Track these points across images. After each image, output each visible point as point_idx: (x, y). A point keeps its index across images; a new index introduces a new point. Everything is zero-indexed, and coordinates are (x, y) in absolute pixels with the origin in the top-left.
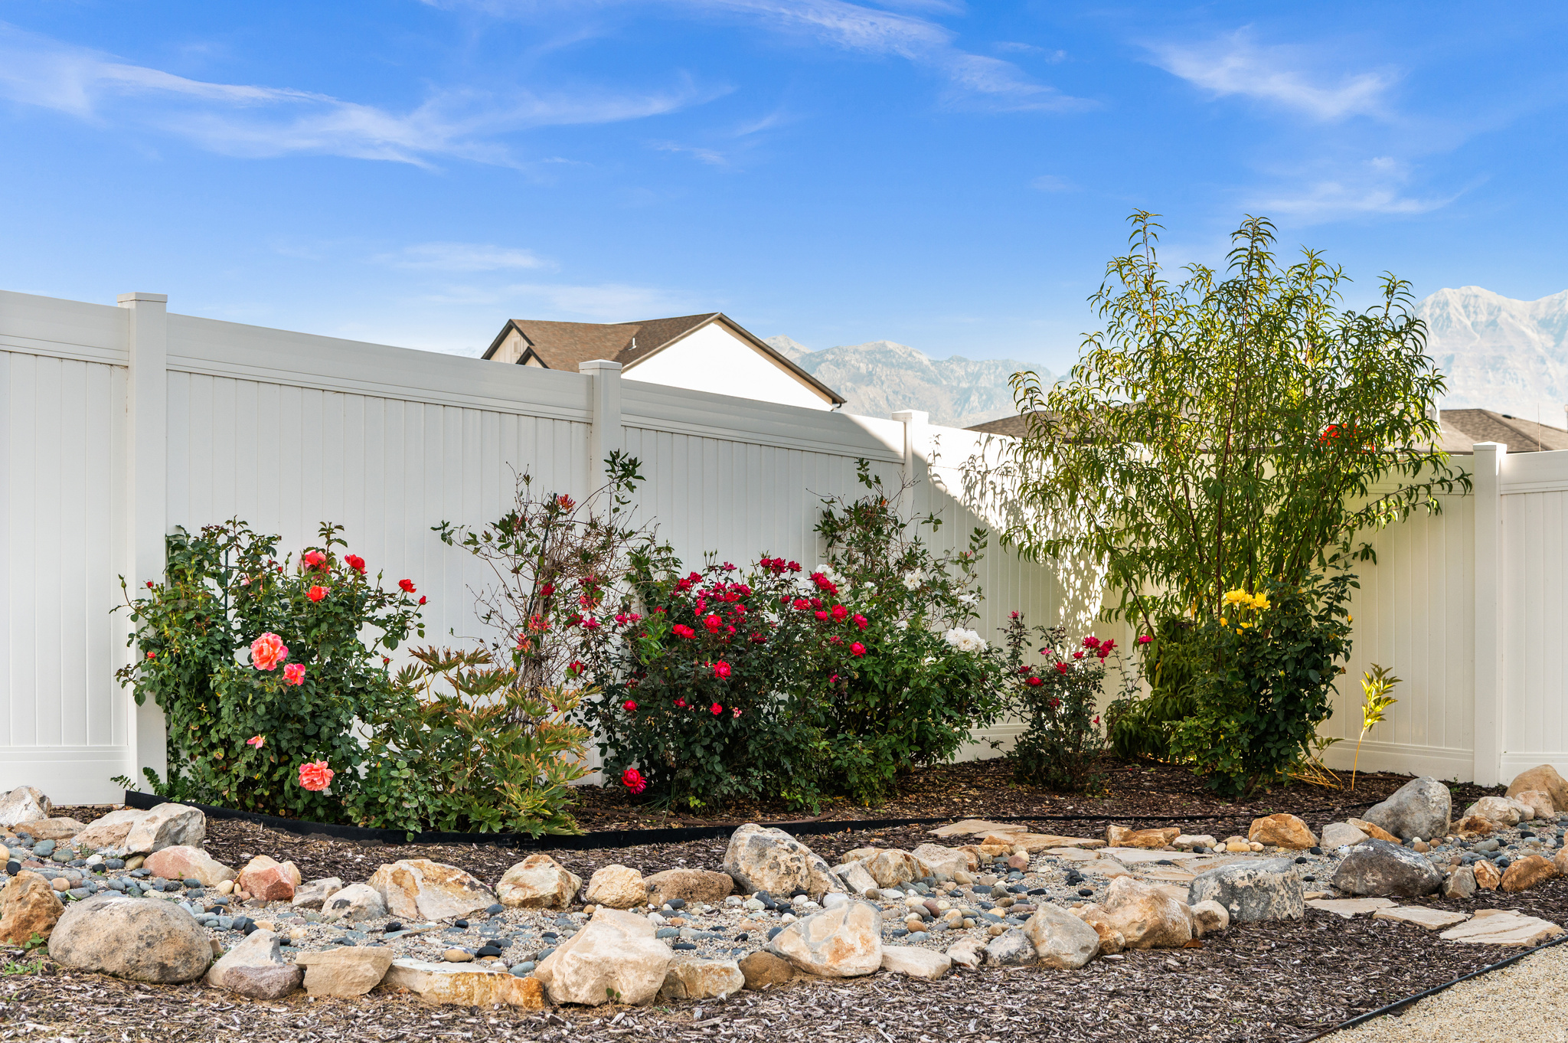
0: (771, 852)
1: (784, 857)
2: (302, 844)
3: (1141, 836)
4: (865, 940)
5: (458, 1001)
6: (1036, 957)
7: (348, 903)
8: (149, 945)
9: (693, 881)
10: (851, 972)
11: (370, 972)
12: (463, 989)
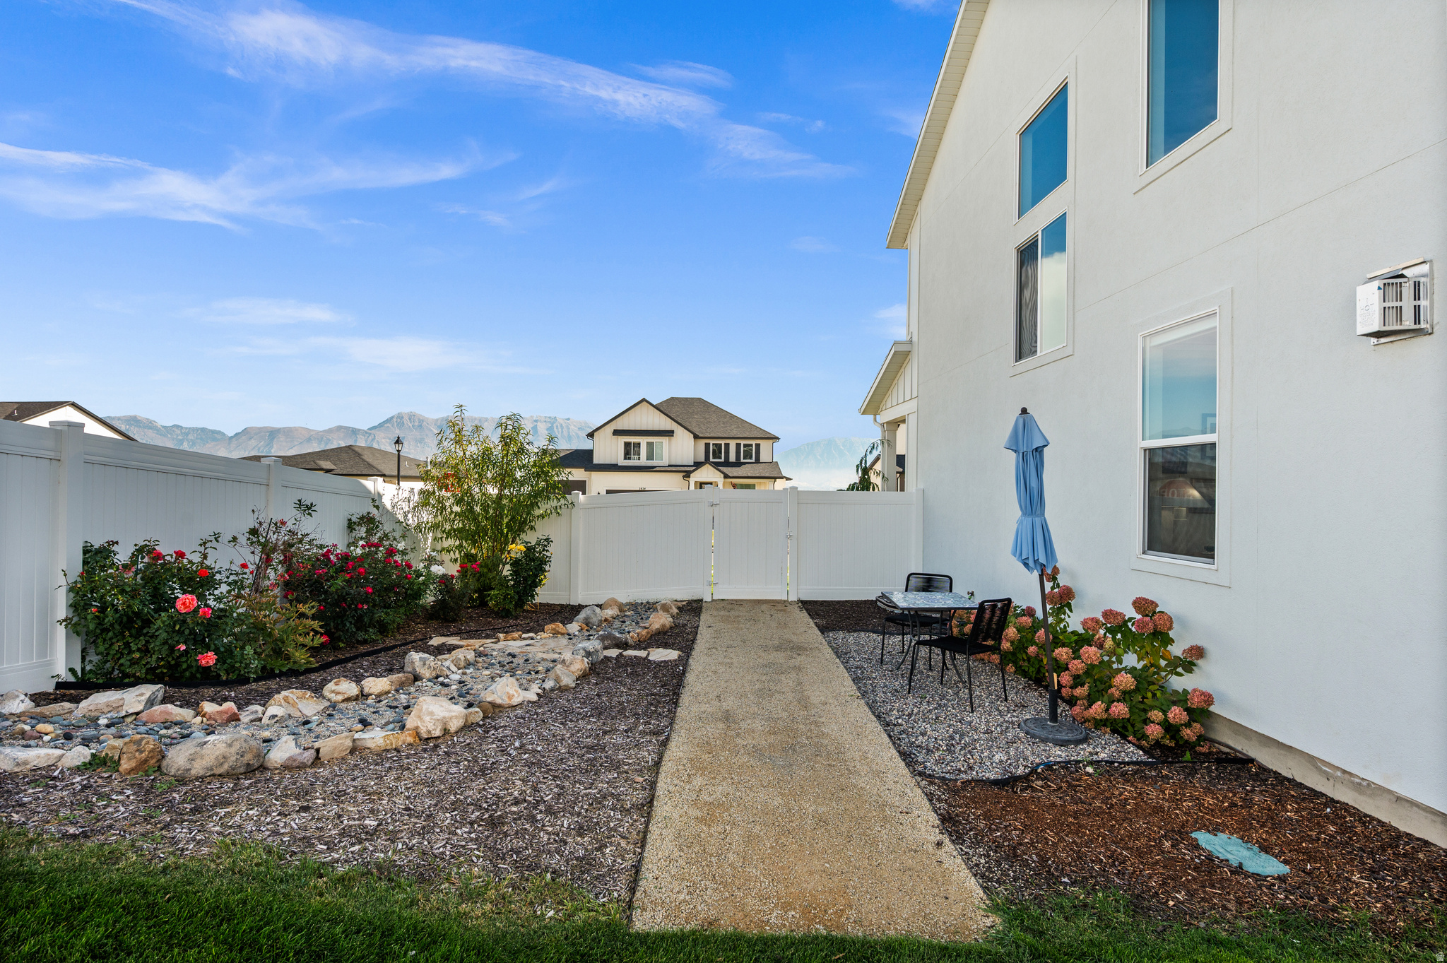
0: (428, 662)
1: (432, 664)
2: (197, 692)
3: (510, 636)
4: (516, 691)
5: (388, 748)
6: (560, 687)
7: (276, 716)
8: (242, 756)
9: (403, 679)
10: (516, 704)
11: (349, 743)
12: (388, 742)
